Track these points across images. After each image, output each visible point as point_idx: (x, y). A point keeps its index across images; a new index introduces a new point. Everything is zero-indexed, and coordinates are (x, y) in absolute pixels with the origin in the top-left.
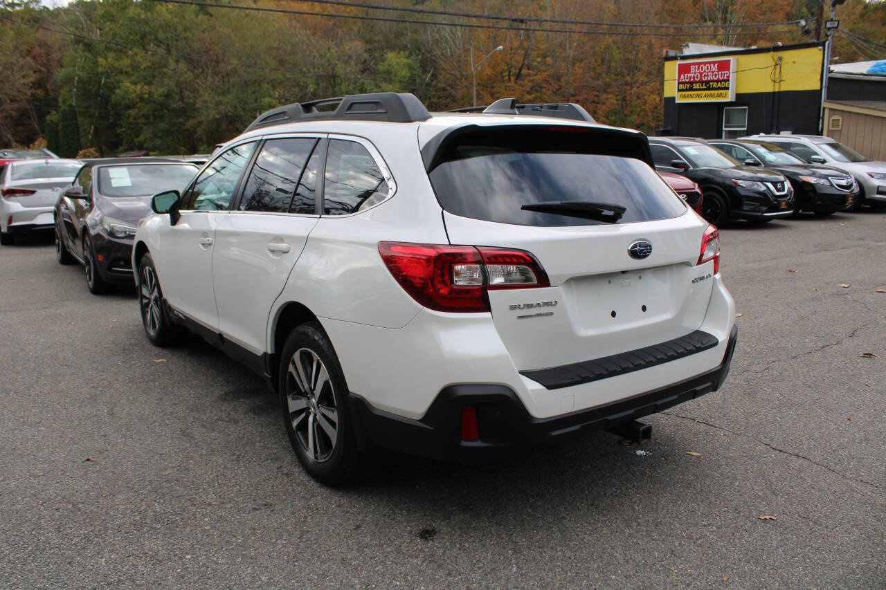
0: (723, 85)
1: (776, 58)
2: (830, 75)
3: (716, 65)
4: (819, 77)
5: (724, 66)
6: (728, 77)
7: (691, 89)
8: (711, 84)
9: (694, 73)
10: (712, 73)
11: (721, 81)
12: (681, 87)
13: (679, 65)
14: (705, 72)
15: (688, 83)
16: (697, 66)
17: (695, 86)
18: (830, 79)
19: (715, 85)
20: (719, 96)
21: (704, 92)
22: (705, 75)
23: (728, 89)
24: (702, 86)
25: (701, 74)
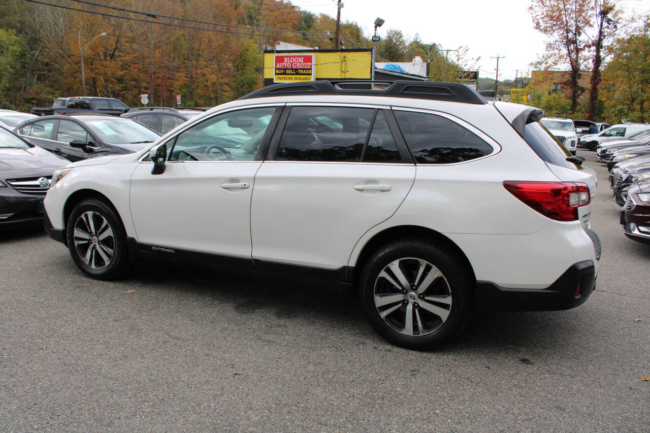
0: (307, 71)
1: (342, 57)
2: (376, 70)
3: (302, 58)
4: (370, 71)
5: (308, 59)
6: (311, 66)
7: (285, 74)
8: (299, 71)
9: (286, 63)
10: (299, 63)
11: (306, 69)
12: (278, 72)
13: (276, 57)
14: (294, 62)
15: (282, 69)
16: (289, 58)
17: (288, 72)
18: (376, 72)
19: (302, 72)
20: (306, 79)
21: (294, 76)
22: (295, 65)
23: (311, 74)
24: (293, 72)
25: (292, 64)
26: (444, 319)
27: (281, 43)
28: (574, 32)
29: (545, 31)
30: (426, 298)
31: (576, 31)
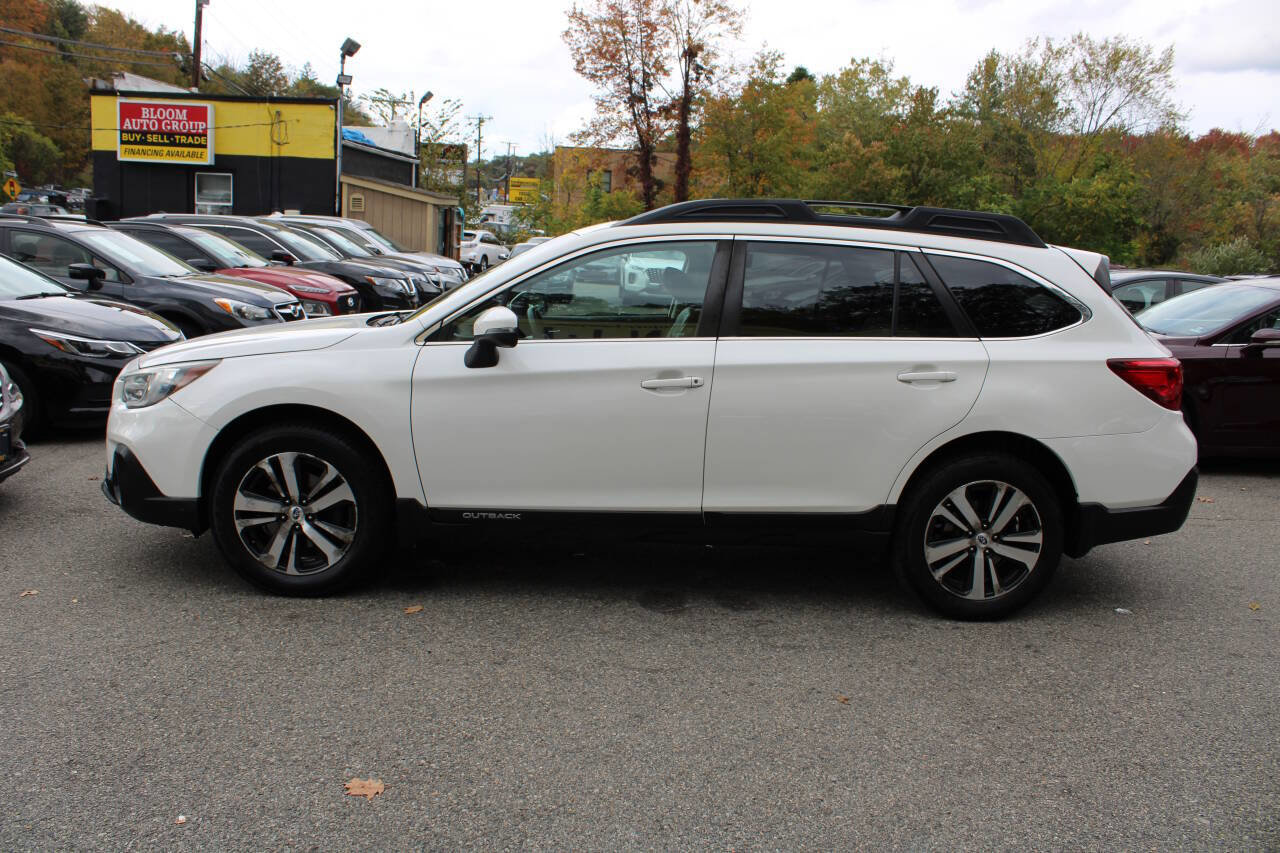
0: (197, 140)
1: (273, 112)
2: (343, 142)
3: (185, 111)
4: (332, 144)
5: (198, 115)
6: (205, 130)
7: (144, 142)
8: (177, 137)
9: (147, 120)
10: (178, 122)
11: (193, 135)
12: (126, 137)
13: (121, 104)
14: (166, 118)
15: (137, 132)
16: (152, 110)
17: (149, 138)
18: (344, 147)
19: (183, 139)
20: (193, 155)
21: (166, 149)
22: (166, 124)
23: (205, 146)
24: (162, 139)
25: (160, 122)
26: (1031, 566)
27: (126, 74)
28: (641, 83)
29: (593, 76)
30: (1006, 539)
31: (644, 81)
